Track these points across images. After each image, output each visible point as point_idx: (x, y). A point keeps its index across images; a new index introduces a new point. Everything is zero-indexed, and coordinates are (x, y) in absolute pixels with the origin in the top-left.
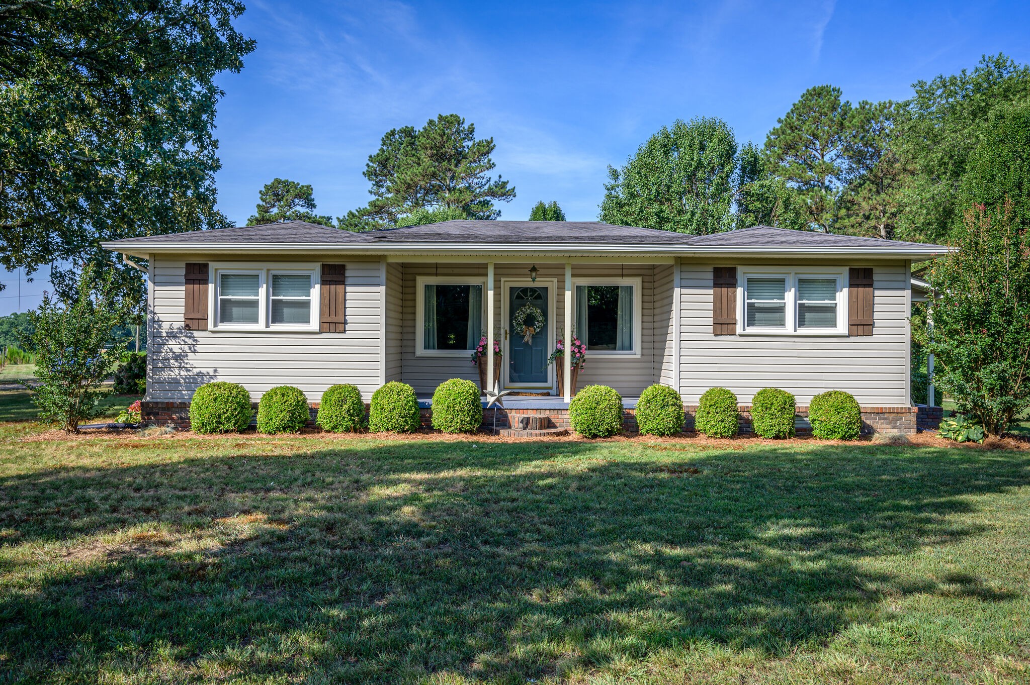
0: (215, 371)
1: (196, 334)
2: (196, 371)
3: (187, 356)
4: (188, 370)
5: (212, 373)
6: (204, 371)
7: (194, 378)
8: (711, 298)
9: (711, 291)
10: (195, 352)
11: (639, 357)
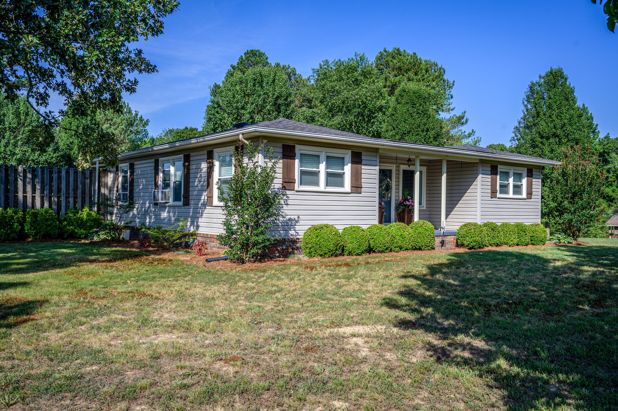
0: (298, 217)
1: (288, 192)
2: (288, 217)
3: (283, 207)
4: (284, 217)
5: (296, 219)
6: (292, 217)
7: (287, 222)
8: (490, 180)
9: (490, 177)
10: (287, 204)
11: (425, 208)
